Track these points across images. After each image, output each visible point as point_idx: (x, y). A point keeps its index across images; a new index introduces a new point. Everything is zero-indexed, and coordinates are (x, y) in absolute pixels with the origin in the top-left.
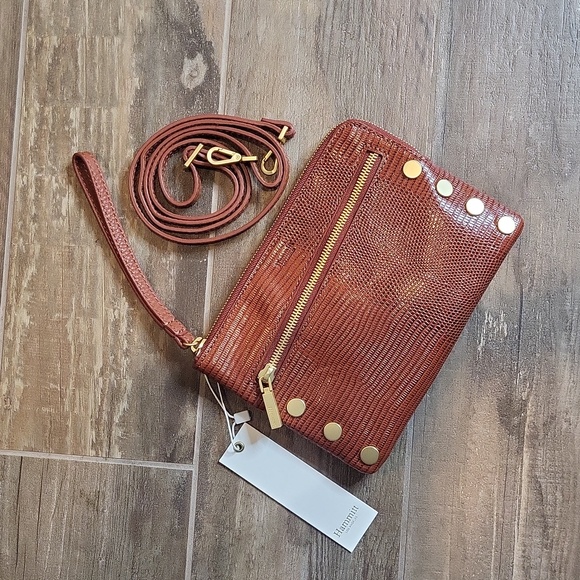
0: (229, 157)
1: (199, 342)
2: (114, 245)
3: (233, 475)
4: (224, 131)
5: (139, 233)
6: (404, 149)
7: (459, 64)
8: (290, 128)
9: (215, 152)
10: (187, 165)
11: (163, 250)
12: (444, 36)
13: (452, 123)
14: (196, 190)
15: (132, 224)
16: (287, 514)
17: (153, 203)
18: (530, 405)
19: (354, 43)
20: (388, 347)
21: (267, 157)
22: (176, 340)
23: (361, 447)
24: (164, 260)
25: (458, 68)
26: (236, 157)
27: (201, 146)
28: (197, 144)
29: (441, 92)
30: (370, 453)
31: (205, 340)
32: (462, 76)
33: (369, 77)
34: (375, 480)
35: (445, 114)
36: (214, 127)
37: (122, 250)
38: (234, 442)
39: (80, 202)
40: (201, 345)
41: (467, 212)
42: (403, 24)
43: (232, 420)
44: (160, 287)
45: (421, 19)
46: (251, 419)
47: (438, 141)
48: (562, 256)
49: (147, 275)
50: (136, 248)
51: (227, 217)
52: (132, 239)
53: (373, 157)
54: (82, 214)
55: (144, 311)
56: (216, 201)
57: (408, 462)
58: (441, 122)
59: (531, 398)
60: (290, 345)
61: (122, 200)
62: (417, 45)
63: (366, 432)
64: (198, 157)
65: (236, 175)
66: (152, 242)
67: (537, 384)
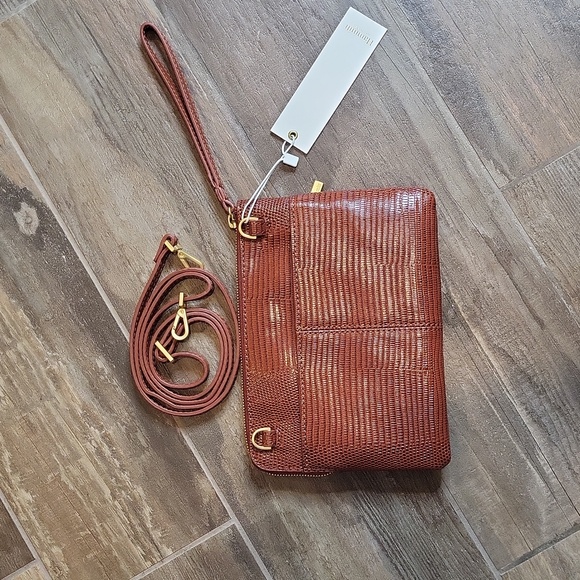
7: (222, 76)
12: (197, 63)
13: (247, 123)
18: (453, 294)
19: (132, 114)
25: (224, 80)
29: (223, 106)
32: (230, 84)
33: (162, 132)
35: (237, 121)
47: (246, 144)
48: (398, 166)
58: (238, 128)
59: (450, 288)
67: (447, 275)
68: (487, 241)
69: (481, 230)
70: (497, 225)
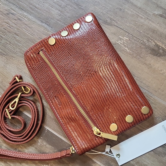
0: (15, 102)
1: (72, 149)
2: (24, 159)
3: (127, 164)
4: (6, 99)
5: (25, 147)
6: (44, 41)
7: (28, 9)
8: (17, 76)
9: (11, 106)
10: (10, 118)
11: (35, 142)
12: (17, 9)
13: (46, 21)
14: (21, 119)
15: (21, 148)
16: (152, 152)
17: (17, 137)
18: (158, 43)
19: (3, 40)
20: (109, 82)
21: (23, 89)
22: (67, 156)
23: (141, 112)
24: (39, 144)
25: (30, 10)
26: (17, 100)
27: (7, 110)
28: (5, 111)
29: (34, 19)
30: (144, 110)
31: (72, 146)
32: (33, 10)
33: (17, 41)
34: (157, 113)
35: (42, 22)
36: (3, 102)
37: (27, 157)
38: (115, 157)
39: (5, 161)
40: (74, 149)
41: (77, 30)
42: (6, 21)
43: (107, 153)
44: (47, 151)
45: (8, 14)
46: (111, 145)
47: (49, 28)
48: (110, 6)
49: (41, 153)
50: (30, 151)
51: (35, 114)
52: (26, 151)
53: (41, 53)
54: (9, 163)
55: (52, 161)
56: (29, 115)
57: (156, 98)
58: (44, 24)
59: (156, 41)
60: (90, 117)
61: (12, 146)
62: (15, 20)
63: (136, 107)
64: (10, 113)
65: (23, 103)
66: (31, 145)
67: (152, 37)
68: (161, 16)
69: (156, 13)
70: (161, 8)
